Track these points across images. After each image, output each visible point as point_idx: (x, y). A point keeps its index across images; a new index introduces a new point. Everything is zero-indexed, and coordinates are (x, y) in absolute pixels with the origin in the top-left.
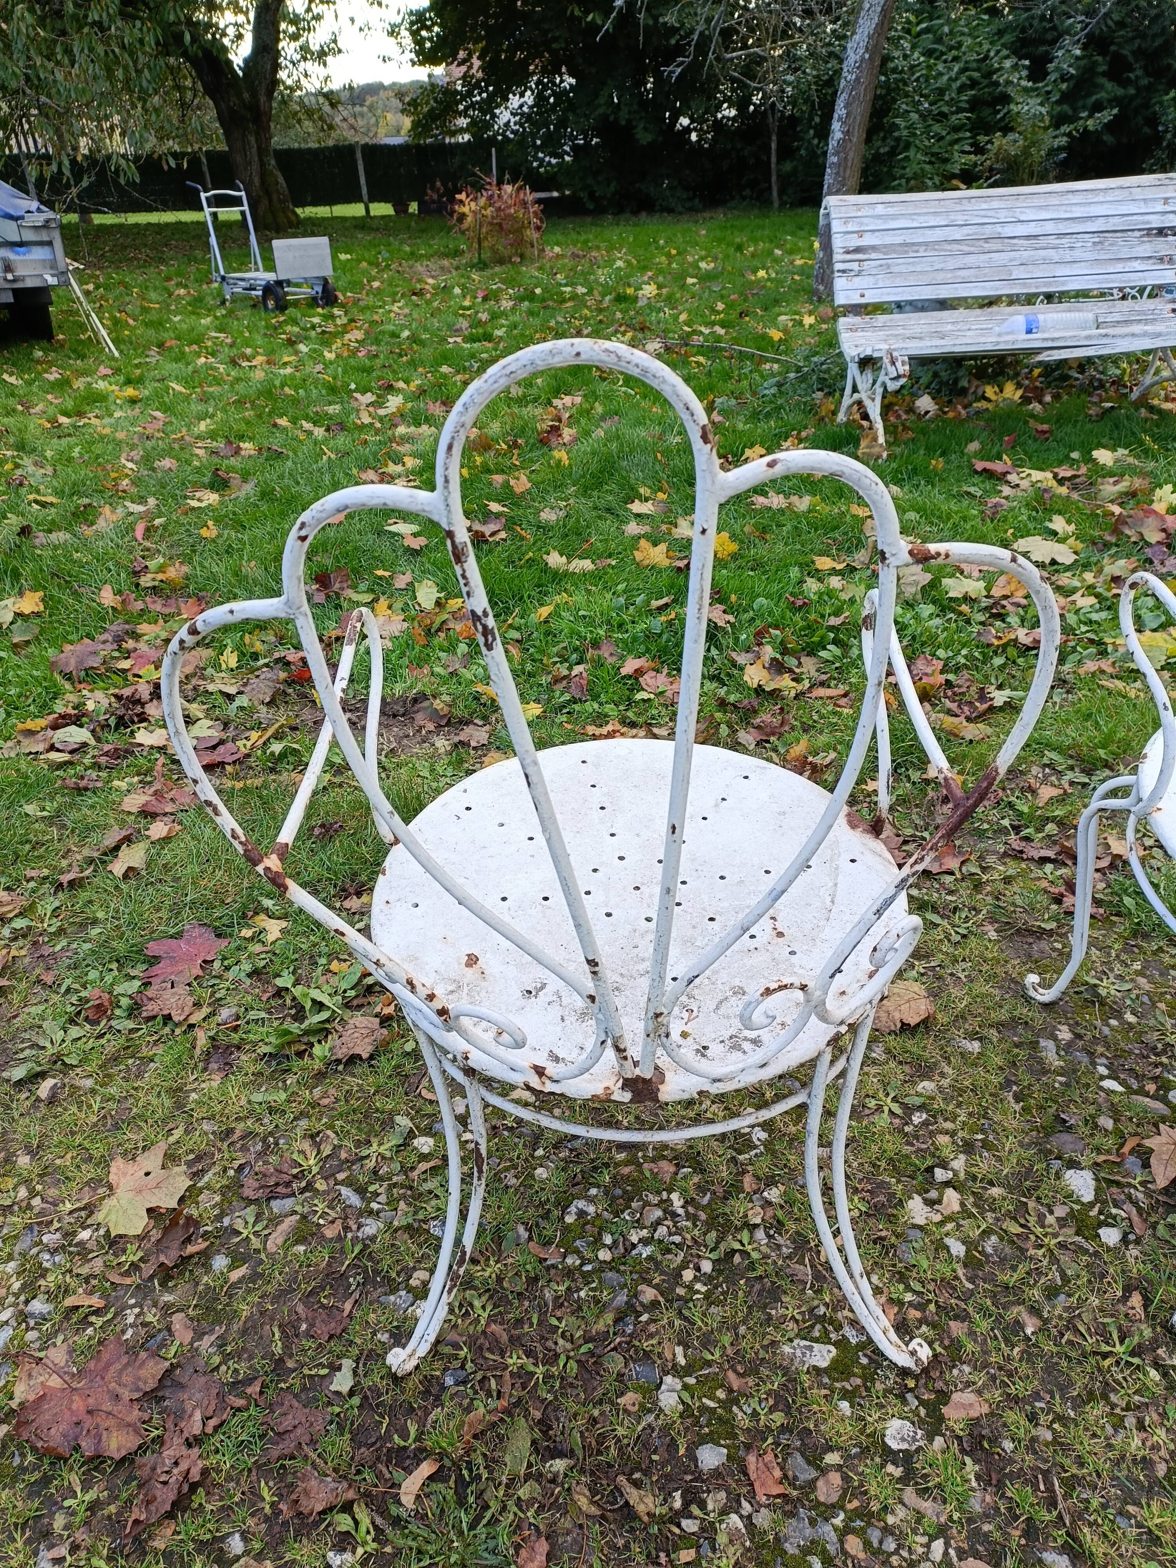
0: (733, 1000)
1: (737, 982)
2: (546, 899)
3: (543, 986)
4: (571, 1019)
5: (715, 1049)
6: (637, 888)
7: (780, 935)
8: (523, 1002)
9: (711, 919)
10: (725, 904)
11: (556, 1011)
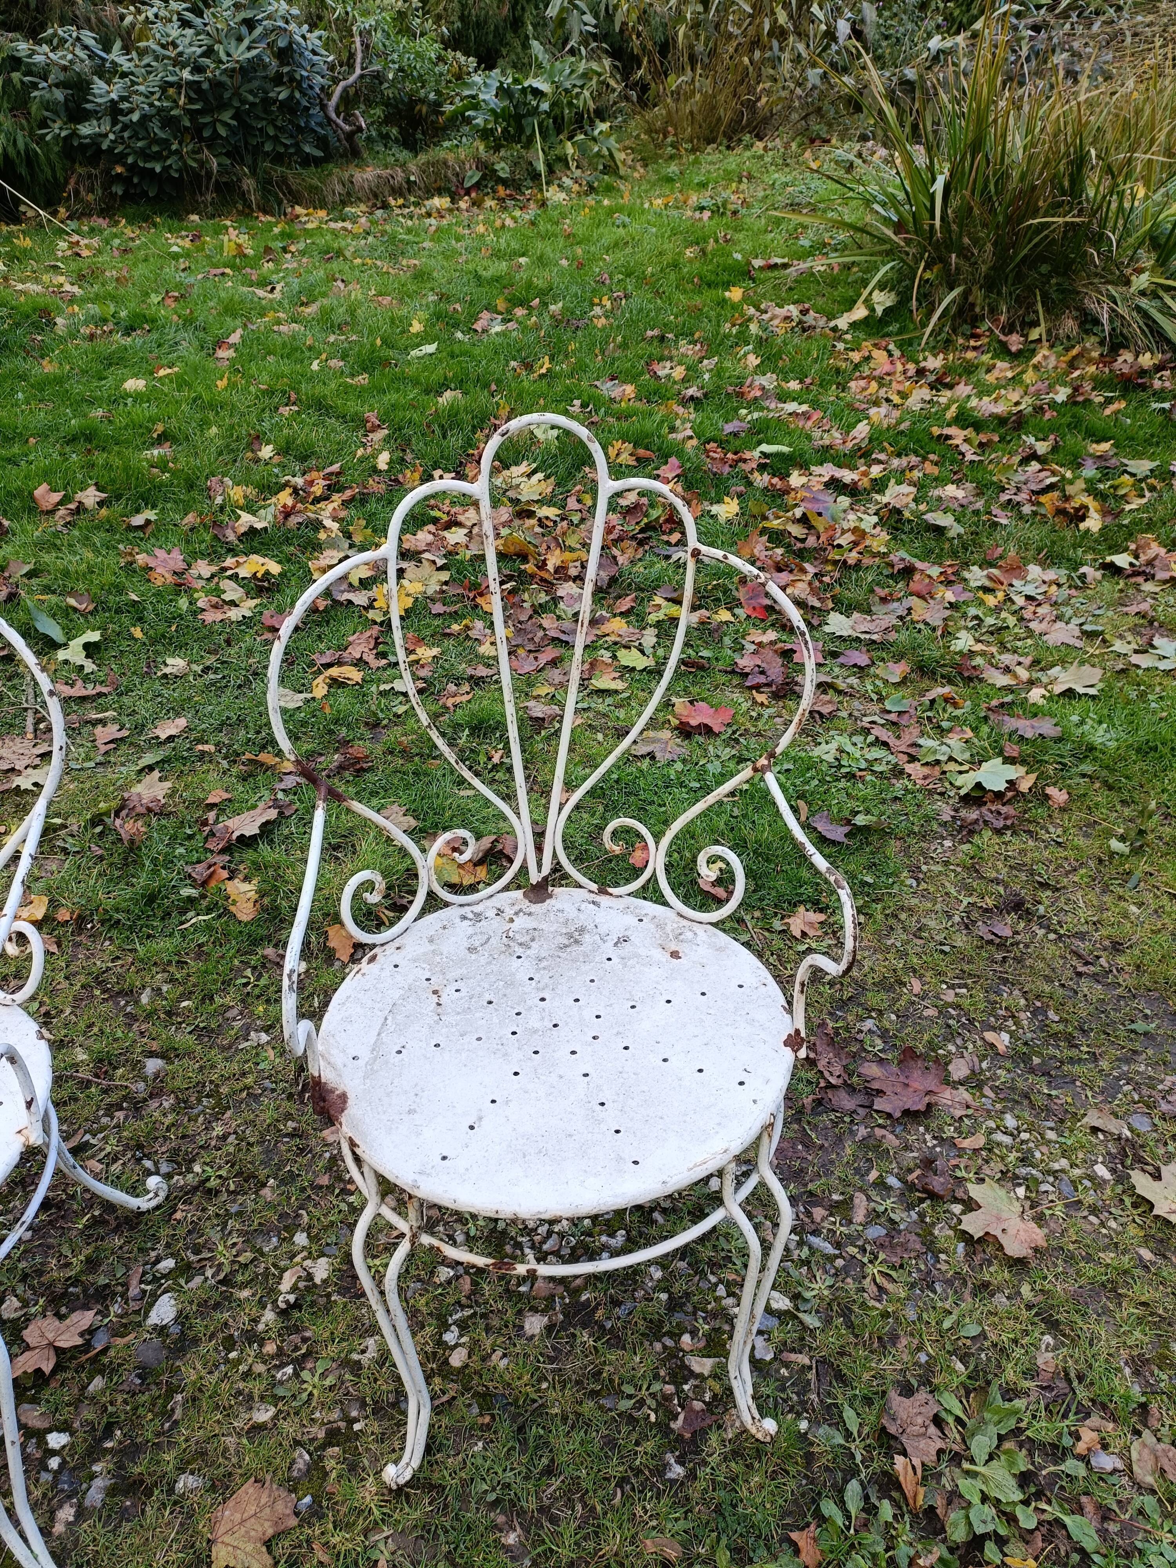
0: (477, 944)
1: (473, 956)
2: (633, 1007)
3: (616, 944)
4: (591, 927)
5: (491, 913)
6: (555, 1026)
7: (435, 992)
8: (627, 933)
9: (490, 1002)
10: (478, 1015)
11: (602, 930)
